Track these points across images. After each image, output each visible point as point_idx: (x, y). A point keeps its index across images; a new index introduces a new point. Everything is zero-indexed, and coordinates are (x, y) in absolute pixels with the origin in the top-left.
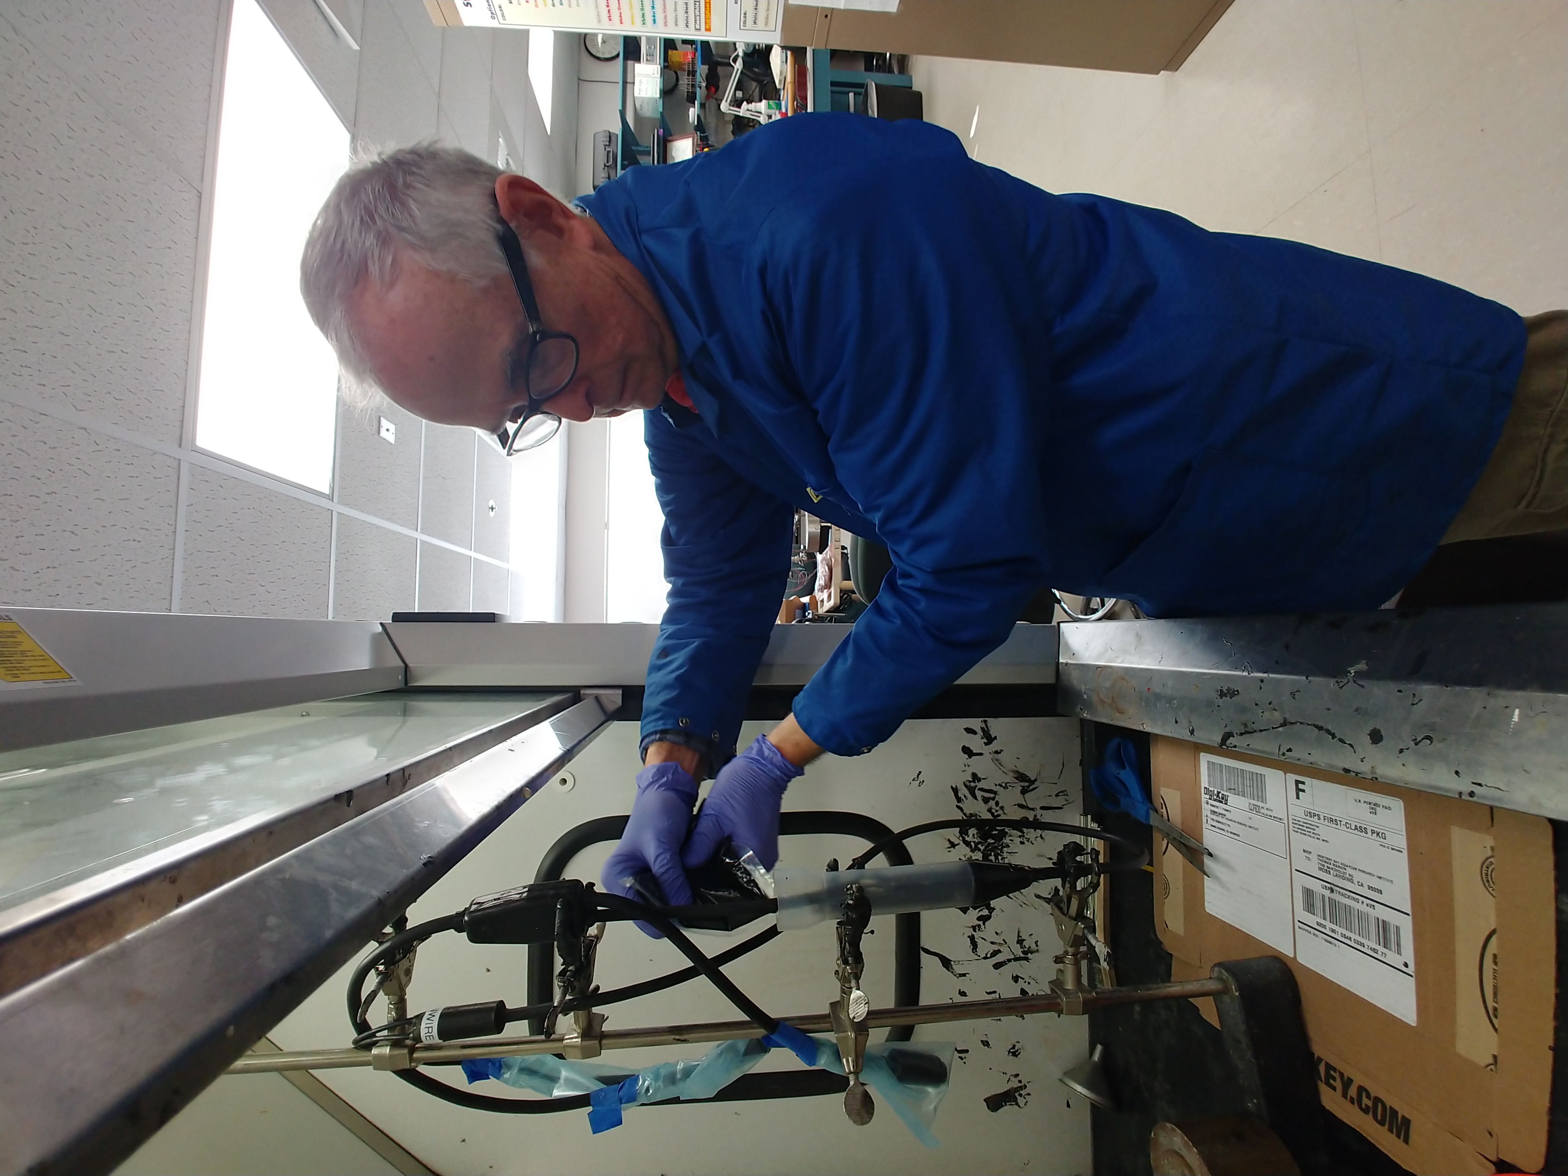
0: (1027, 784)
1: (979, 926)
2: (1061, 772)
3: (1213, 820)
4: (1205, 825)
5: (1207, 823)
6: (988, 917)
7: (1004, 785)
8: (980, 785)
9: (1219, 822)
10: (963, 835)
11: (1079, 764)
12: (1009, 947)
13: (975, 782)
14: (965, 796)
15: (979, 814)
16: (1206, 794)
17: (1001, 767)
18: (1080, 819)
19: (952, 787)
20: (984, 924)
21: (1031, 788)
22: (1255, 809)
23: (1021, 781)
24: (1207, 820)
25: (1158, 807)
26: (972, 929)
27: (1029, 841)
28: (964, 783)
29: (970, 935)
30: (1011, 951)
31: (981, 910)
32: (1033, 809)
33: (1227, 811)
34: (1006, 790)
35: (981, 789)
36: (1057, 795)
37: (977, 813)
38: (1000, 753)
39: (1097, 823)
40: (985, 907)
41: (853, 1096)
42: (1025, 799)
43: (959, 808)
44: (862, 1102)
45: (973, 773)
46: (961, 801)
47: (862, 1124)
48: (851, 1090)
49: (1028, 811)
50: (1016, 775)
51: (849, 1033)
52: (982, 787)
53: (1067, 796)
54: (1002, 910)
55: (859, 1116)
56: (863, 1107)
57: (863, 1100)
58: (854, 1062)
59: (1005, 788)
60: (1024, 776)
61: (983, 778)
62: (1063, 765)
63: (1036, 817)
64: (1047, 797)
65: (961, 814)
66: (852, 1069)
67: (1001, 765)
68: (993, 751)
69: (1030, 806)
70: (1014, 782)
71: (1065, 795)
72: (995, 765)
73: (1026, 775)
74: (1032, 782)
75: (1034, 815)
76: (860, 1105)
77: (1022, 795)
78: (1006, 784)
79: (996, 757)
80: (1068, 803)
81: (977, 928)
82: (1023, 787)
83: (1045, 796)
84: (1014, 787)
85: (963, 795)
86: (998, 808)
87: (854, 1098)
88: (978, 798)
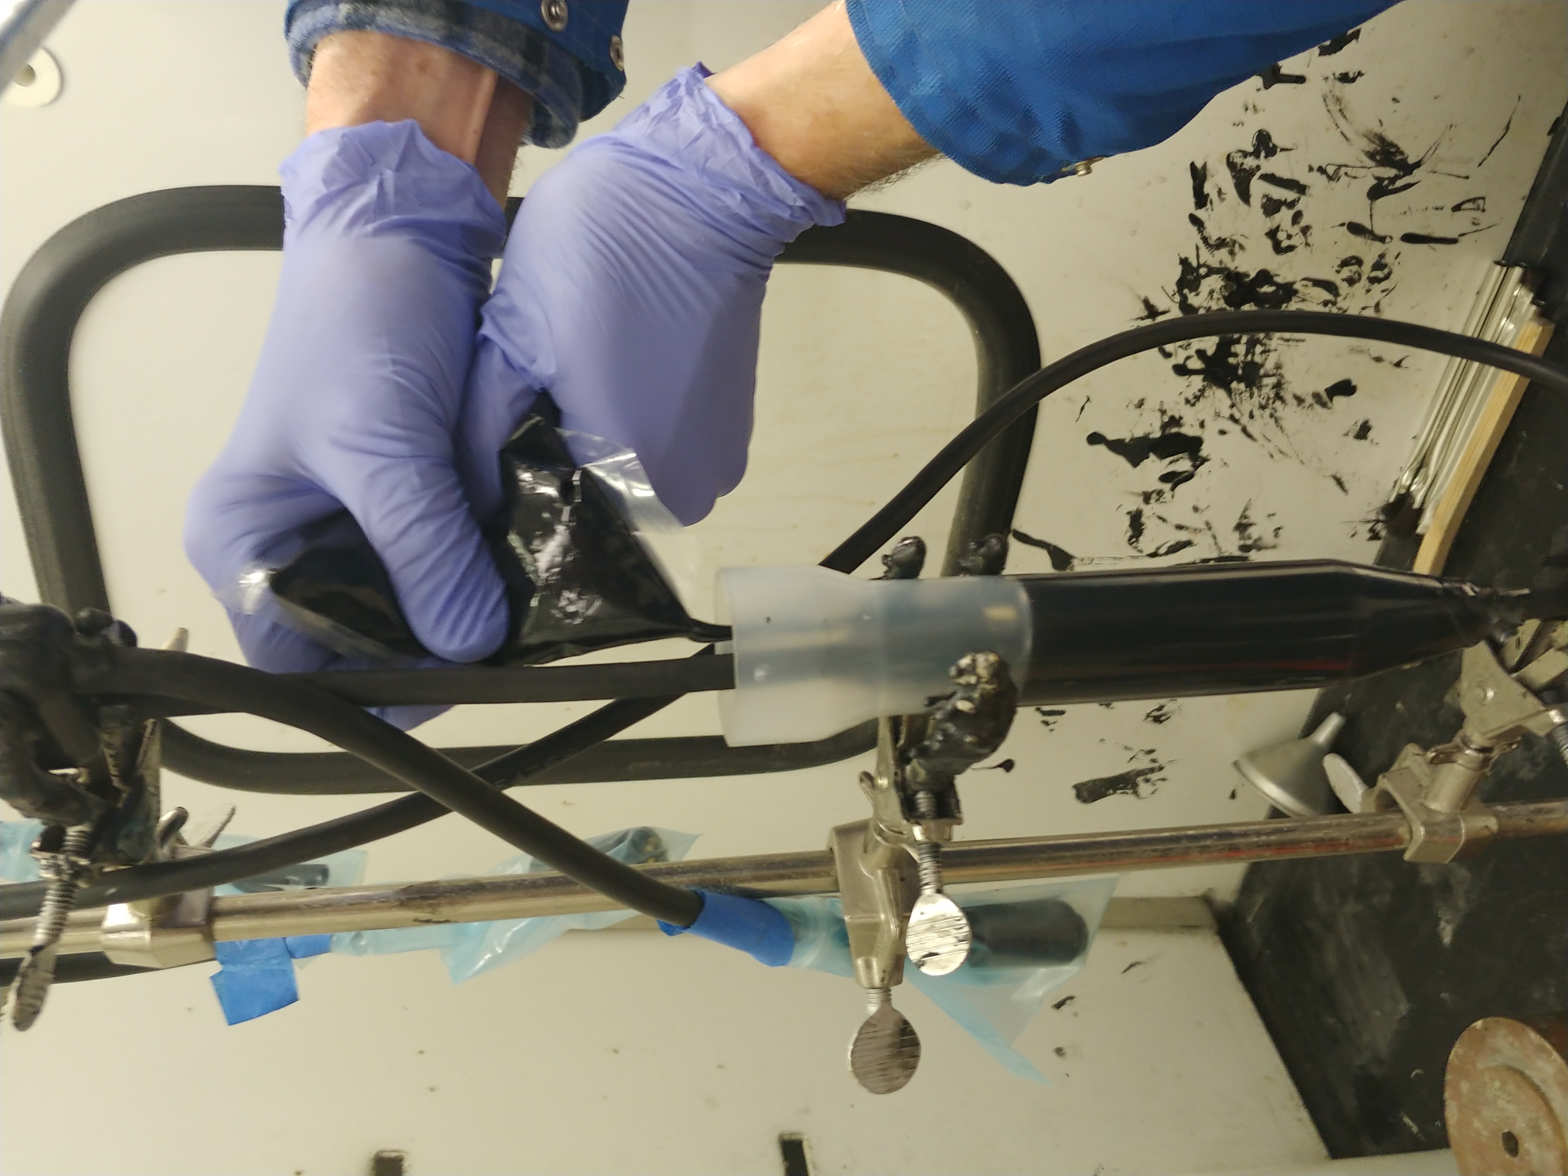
1: (1160, 493)
2: (1493, 148)
6: (1189, 476)
7: (1331, 170)
8: (1269, 165)
10: (1186, 291)
12: (1214, 537)
13: (1258, 156)
14: (1220, 192)
15: (1241, 240)
17: (1341, 121)
18: (1489, 272)
19: (1193, 166)
20: (1173, 489)
21: (1399, 183)
23: (1381, 164)
26: (1141, 499)
28: (1229, 156)
29: (1133, 508)
30: (1216, 543)
31: (1177, 460)
32: (1382, 239)
34: (1333, 183)
35: (1270, 178)
36: (1457, 208)
37: (1234, 238)
38: (1353, 80)
39: (1531, 290)
40: (1185, 455)
41: (872, 1035)
42: (1373, 211)
43: (1195, 221)
44: (892, 1045)
45: (1260, 131)
46: (1204, 205)
47: (890, 1091)
48: (870, 1024)
49: (1369, 241)
50: (1371, 147)
51: (883, 916)
52: (1271, 173)
53: (1479, 212)
54: (1225, 464)
55: (882, 1075)
56: (893, 1056)
57: (897, 1040)
58: (884, 972)
59: (1334, 180)
60: (1392, 150)
61: (1282, 147)
62: (1504, 131)
63: (1381, 260)
64: (1431, 212)
65: (1197, 238)
66: (877, 980)
67: (1345, 117)
68: (1337, 75)
69: (1379, 231)
70: (1359, 164)
71: (1478, 209)
72: (1328, 114)
73: (1398, 149)
74: (1407, 168)
75: (1380, 253)
76: (887, 1052)
77: (1370, 202)
78: (1336, 167)
79: (1337, 93)
80: (1477, 231)
81: (1154, 496)
82: (1380, 179)
83: (1426, 209)
84: (1355, 178)
85: (1216, 190)
86: (1295, 230)
87: (874, 1038)
88: (1252, 200)
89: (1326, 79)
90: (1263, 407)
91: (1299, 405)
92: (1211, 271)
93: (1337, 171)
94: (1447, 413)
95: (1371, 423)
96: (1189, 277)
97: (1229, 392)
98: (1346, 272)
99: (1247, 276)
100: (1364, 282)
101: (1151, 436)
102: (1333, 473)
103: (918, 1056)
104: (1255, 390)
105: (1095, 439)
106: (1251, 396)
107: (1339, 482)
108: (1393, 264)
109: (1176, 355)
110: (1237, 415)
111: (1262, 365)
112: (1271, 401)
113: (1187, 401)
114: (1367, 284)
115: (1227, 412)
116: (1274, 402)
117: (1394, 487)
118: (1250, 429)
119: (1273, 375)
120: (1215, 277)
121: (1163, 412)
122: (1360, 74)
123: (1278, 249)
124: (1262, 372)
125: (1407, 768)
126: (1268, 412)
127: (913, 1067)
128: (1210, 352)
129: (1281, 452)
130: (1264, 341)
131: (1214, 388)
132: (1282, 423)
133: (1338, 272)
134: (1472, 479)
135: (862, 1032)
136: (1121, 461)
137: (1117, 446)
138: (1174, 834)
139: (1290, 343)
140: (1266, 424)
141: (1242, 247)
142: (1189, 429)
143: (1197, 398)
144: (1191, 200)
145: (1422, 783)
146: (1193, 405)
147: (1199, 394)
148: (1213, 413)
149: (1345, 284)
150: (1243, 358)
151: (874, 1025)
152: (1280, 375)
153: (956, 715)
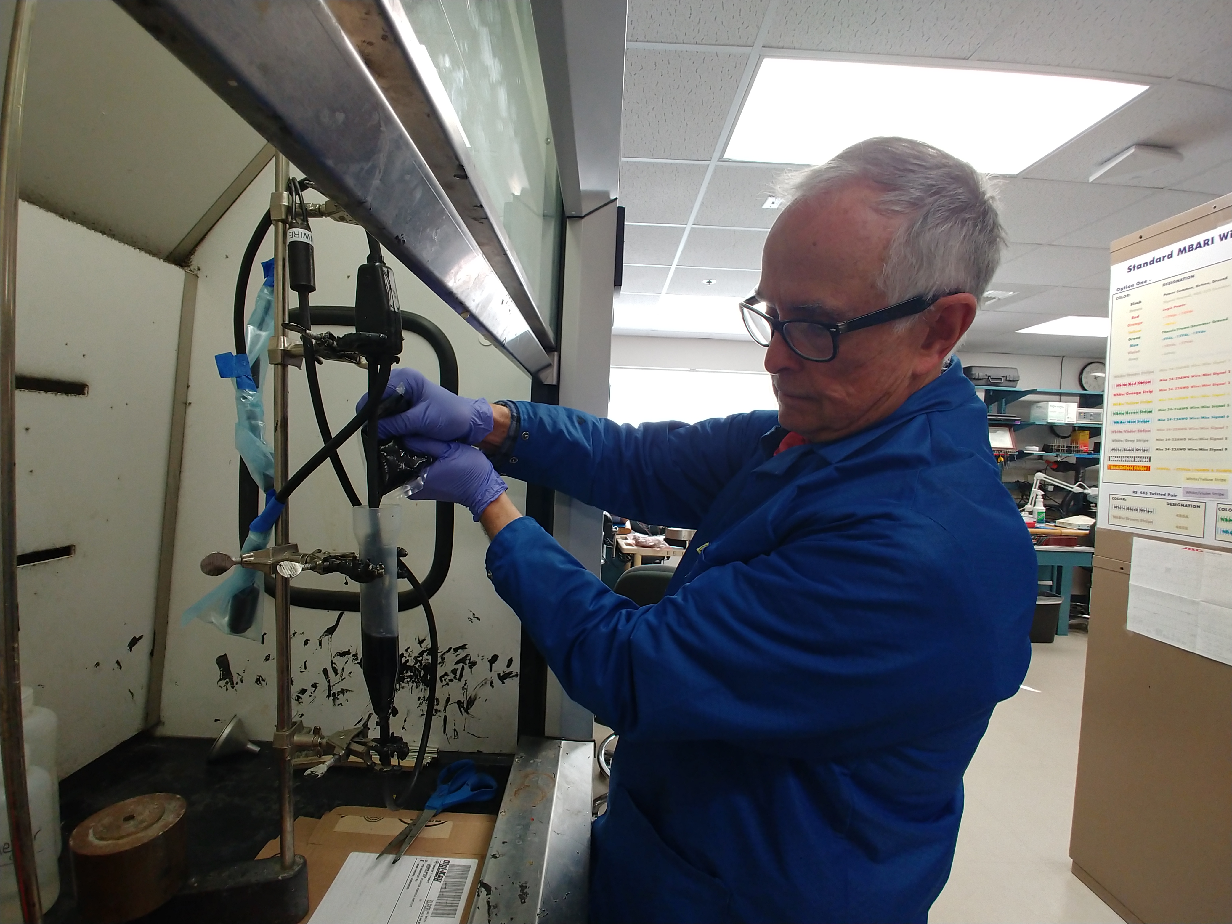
0: (465, 706)
2: (473, 735)
3: (422, 867)
4: (419, 858)
5: (421, 860)
8: (467, 667)
9: (420, 871)
11: (480, 750)
12: (339, 682)
13: (469, 664)
15: (444, 665)
16: (444, 862)
17: (480, 686)
19: (466, 645)
20: (358, 663)
21: (462, 709)
22: (427, 907)
23: (468, 701)
24: (423, 861)
25: (437, 818)
26: (355, 653)
27: (420, 704)
29: (351, 652)
30: (336, 683)
33: (429, 880)
36: (455, 730)
38: (491, 686)
43: (450, 649)
45: (476, 662)
46: (454, 651)
47: (202, 566)
49: (444, 706)
50: (473, 697)
52: (464, 669)
55: (208, 564)
56: (214, 567)
57: (220, 568)
59: (463, 688)
60: (472, 704)
61: (472, 670)
64: (454, 722)
65: (444, 651)
69: (447, 707)
70: (467, 695)
71: (454, 737)
74: (466, 711)
76: (216, 564)
77: (456, 702)
78: (466, 688)
80: (449, 739)
82: (463, 703)
84: (464, 695)
86: (448, 681)
87: (223, 560)
103: (212, 576)
111: (403, 682)
120: (433, 659)
123: (442, 677)
127: (209, 574)
135: (224, 556)
144: (456, 646)
151: (227, 560)
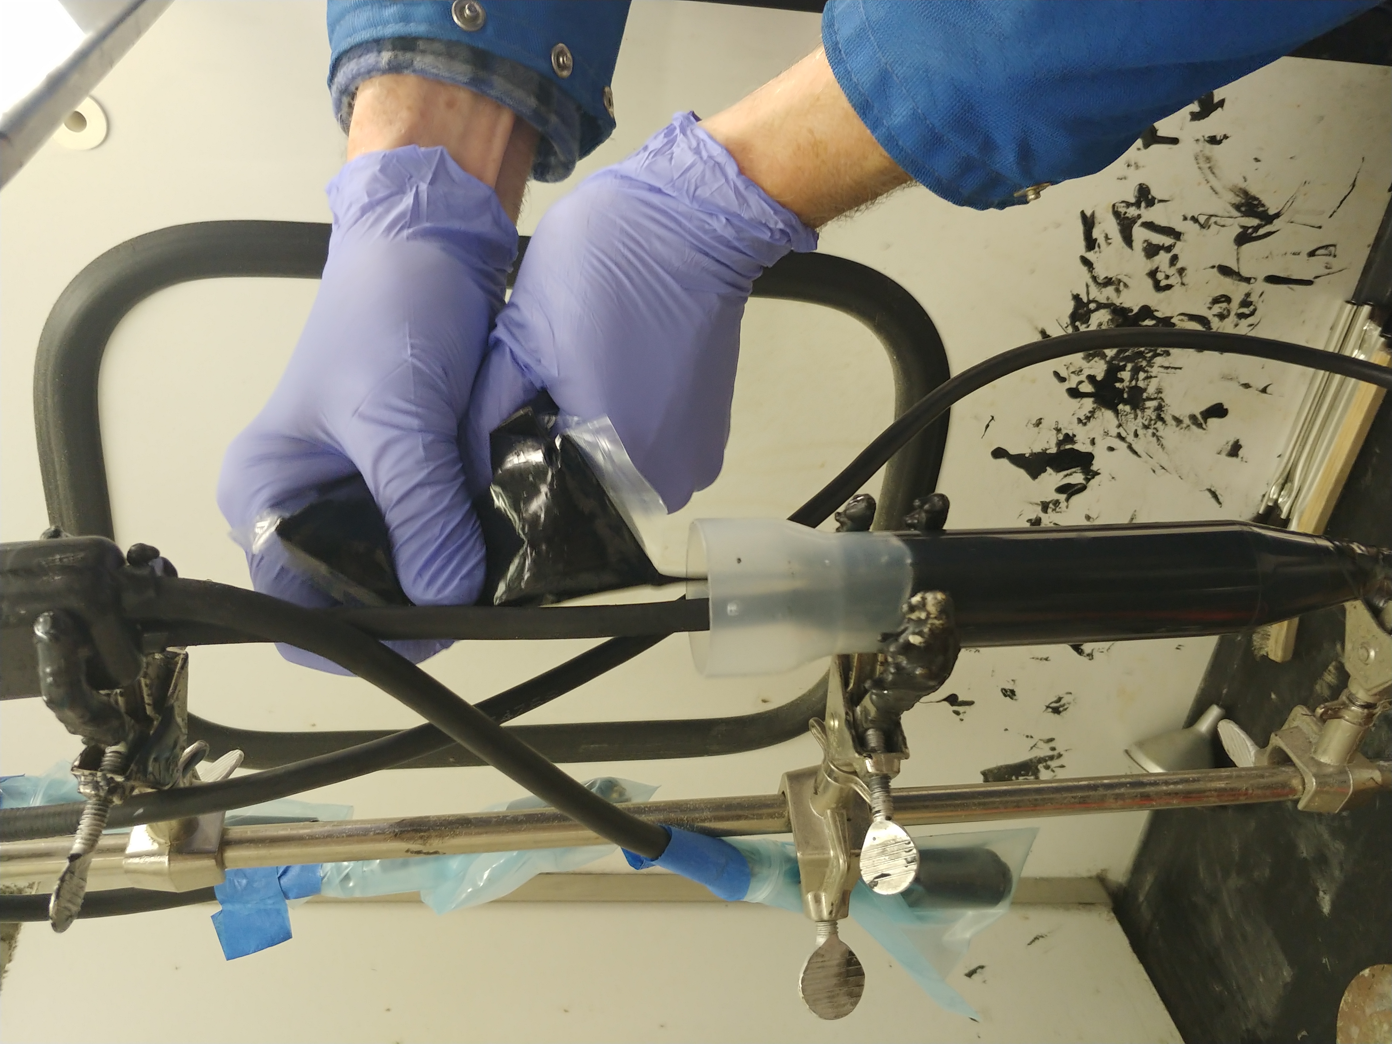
1: (1057, 503)
2: (1341, 203)
6: (1082, 488)
7: (1202, 219)
8: (1148, 214)
10: (1077, 323)
13: (1139, 206)
14: (1107, 238)
15: (1125, 279)
17: (1210, 177)
18: (1341, 309)
19: (1083, 213)
20: (1067, 500)
21: (1262, 232)
23: (1246, 214)
26: (1040, 508)
28: (1114, 206)
29: (1033, 517)
31: (1071, 474)
32: (1248, 280)
34: (1204, 231)
35: (1150, 226)
36: (1312, 254)
37: (1119, 277)
38: (1219, 142)
39: (1379, 326)
40: (1078, 469)
41: (820, 964)
42: (1239, 255)
43: (1086, 262)
44: (839, 975)
45: (1140, 185)
46: (1094, 248)
47: (837, 1017)
48: (818, 954)
49: (1236, 282)
50: (1237, 200)
51: (832, 853)
52: (1150, 221)
53: (1331, 258)
54: (1113, 478)
55: (830, 1002)
56: (841, 985)
57: (843, 970)
58: (832, 905)
59: (1204, 228)
60: (1256, 202)
61: (1160, 198)
62: (1351, 188)
63: (1247, 297)
64: (1290, 257)
65: (1087, 277)
66: (825, 914)
67: (1213, 173)
68: (1206, 136)
69: (1245, 273)
70: (1227, 215)
71: (1330, 255)
72: (1198, 170)
73: (1260, 201)
74: (1268, 219)
75: (1246, 291)
76: (834, 981)
77: (1236, 247)
78: (1207, 217)
79: (1207, 153)
80: (1329, 274)
81: (1051, 505)
82: (1245, 228)
83: (1286, 254)
84: (1223, 226)
85: (1103, 235)
86: (1172, 271)
87: (823, 967)
88: (1134, 244)
89: (1197, 140)
90: (1146, 427)
91: (1177, 426)
92: (1100, 306)
93: (1208, 220)
94: (1307, 433)
95: (1241, 443)
96: (1080, 311)
97: (1117, 412)
98: (1217, 309)
99: (1132, 311)
100: (1232, 318)
101: (1048, 452)
102: (1209, 488)
103: (863, 985)
104: (1139, 412)
105: (999, 453)
106: (1136, 418)
107: (1215, 495)
108: (1257, 302)
109: (1069, 381)
110: (1124, 434)
111: (1145, 390)
112: (1153, 422)
113: (1080, 421)
114: (1236, 319)
115: (1114, 431)
116: (1155, 424)
117: (1262, 501)
118: (1134, 446)
119: (1155, 399)
120: (1103, 311)
121: (1058, 430)
122: (1226, 137)
123: (1158, 287)
124: (1145, 395)
125: (1297, 727)
126: (1150, 431)
127: (859, 996)
128: (1099, 378)
129: (1163, 468)
130: (1146, 369)
131: (1103, 410)
132: (1163, 441)
133: (1210, 308)
134: (1333, 491)
135: (812, 961)
136: (1021, 473)
137: (1018, 460)
138: (1092, 782)
139: (1169, 370)
140: (1149, 443)
141: (1126, 286)
142: (1082, 446)
143: (1088, 418)
144: (1081, 243)
145: (1311, 740)
146: (1085, 424)
147: (1089, 415)
148: (1102, 432)
149: (1216, 319)
150: (1128, 384)
151: (823, 956)
152: (1161, 398)
153: (908, 648)
